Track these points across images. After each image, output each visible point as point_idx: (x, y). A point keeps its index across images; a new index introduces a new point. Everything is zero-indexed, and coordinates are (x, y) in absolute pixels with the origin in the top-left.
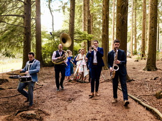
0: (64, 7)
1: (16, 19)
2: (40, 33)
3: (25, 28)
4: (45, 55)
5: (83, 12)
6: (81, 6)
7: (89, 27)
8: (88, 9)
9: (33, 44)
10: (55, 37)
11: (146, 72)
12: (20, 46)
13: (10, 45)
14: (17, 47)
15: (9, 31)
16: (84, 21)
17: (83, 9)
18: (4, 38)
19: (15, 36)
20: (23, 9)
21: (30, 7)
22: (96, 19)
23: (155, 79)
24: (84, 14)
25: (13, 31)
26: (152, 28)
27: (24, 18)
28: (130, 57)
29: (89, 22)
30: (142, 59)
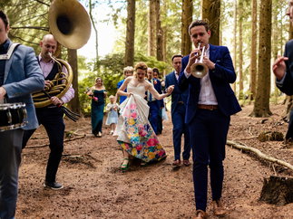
0: (115, 17)
5: (149, 25)
6: (145, 15)
7: (159, 50)
8: (158, 19)
10: (102, 67)
11: (254, 118)
16: (151, 39)
17: (148, 19)
22: (172, 38)
23: (263, 123)
24: (152, 28)
26: (263, 46)
29: (159, 40)
30: (250, 104)
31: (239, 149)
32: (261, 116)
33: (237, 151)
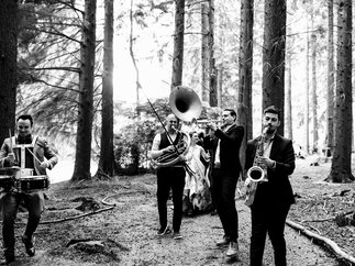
0: (161, 53)
1: (64, 76)
2: (112, 105)
3: (82, 93)
4: (120, 150)
5: (200, 62)
6: (196, 51)
7: (213, 92)
8: (212, 55)
9: (97, 128)
10: (142, 113)
11: (331, 184)
12: (69, 130)
13: (49, 129)
14: (64, 132)
15: (49, 99)
16: (204, 79)
17: (200, 56)
18: (39, 113)
19: (61, 110)
20: (78, 55)
21: (94, 53)
22: (229, 77)
23: (342, 194)
24: (204, 66)
25: (56, 100)
26: (341, 93)
27: (80, 73)
28: (302, 158)
29: (213, 81)
30: (326, 161)
31: (309, 237)
32: (340, 182)
33: (306, 240)
